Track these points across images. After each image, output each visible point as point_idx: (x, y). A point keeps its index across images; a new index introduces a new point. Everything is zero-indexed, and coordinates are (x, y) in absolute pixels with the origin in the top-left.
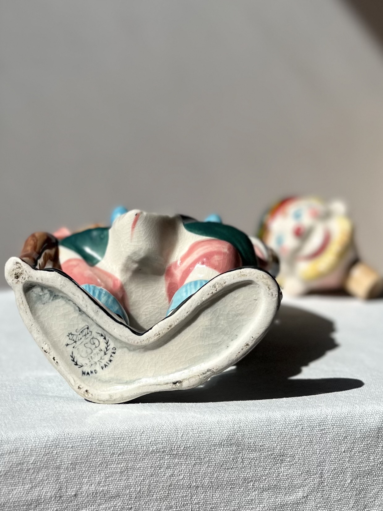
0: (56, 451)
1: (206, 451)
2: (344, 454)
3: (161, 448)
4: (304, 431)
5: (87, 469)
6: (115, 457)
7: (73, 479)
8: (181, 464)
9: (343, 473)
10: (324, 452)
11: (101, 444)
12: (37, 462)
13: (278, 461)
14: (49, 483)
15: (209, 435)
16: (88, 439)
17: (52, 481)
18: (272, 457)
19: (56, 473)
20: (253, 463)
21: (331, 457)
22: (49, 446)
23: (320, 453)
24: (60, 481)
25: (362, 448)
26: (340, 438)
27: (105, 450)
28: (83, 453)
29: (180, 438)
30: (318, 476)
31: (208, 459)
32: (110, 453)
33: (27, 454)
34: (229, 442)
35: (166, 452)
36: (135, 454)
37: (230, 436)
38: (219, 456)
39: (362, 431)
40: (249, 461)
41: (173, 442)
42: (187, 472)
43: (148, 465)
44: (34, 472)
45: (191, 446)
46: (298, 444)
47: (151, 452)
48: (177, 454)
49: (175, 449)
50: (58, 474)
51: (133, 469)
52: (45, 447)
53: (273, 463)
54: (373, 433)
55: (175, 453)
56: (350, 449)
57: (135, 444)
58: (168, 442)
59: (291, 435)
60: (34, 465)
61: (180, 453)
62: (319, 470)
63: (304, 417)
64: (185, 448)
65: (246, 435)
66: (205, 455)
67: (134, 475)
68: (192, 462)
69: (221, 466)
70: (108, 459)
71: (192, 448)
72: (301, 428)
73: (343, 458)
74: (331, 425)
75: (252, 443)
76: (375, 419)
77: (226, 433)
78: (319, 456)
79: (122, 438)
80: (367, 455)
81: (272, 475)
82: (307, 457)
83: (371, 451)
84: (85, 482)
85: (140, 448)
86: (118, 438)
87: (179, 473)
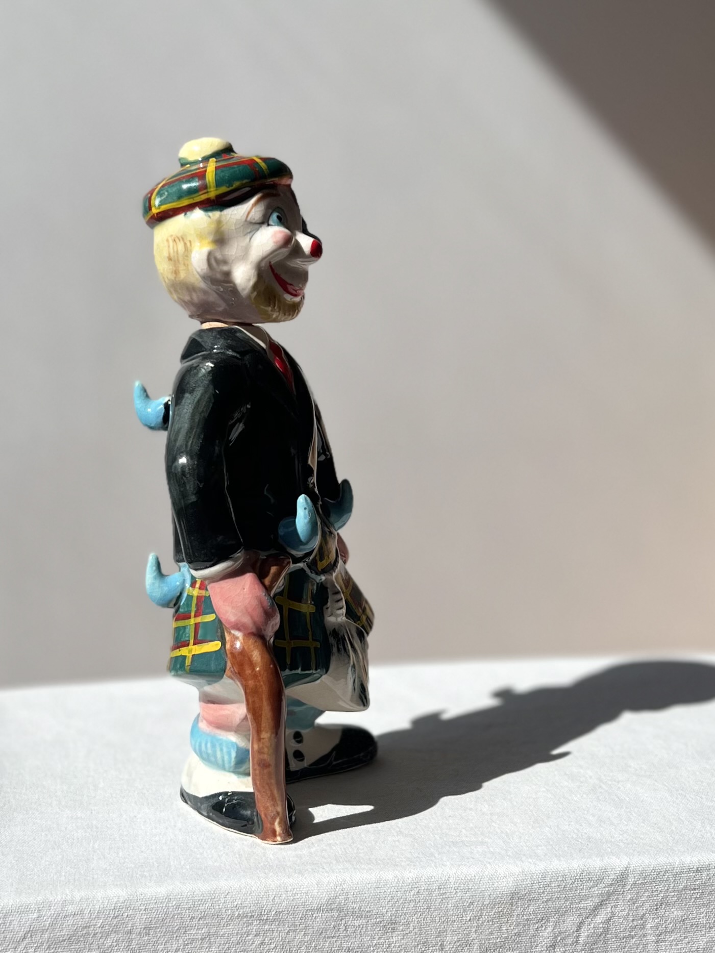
0: (126, 914)
1: (302, 917)
2: (469, 923)
3: (249, 912)
4: (420, 896)
5: (162, 934)
6: (195, 922)
7: (147, 946)
8: (273, 931)
9: (468, 945)
10: (445, 920)
11: (178, 907)
12: (105, 926)
13: (389, 929)
14: (119, 949)
15: (306, 898)
16: (164, 900)
17: (122, 948)
18: (381, 925)
19: (127, 938)
20: (359, 931)
21: (454, 926)
22: (118, 907)
23: (439, 921)
24: (131, 947)
25: (492, 916)
26: (465, 904)
27: (183, 914)
28: (158, 917)
29: (271, 901)
30: (437, 948)
31: (304, 926)
32: (189, 917)
33: (94, 917)
34: (329, 907)
35: (255, 917)
36: (218, 919)
37: (330, 900)
38: (318, 922)
39: (491, 896)
40: (354, 929)
41: (263, 906)
42: (279, 941)
43: (233, 932)
44: (101, 937)
45: (283, 910)
46: (413, 910)
47: (237, 916)
48: (267, 919)
49: (265, 913)
50: (129, 940)
51: (216, 934)
52: (115, 909)
53: (383, 932)
54: (506, 899)
55: (265, 918)
56: (477, 918)
57: (217, 907)
58: (257, 905)
59: (405, 899)
60: (102, 929)
61: (271, 918)
62: (438, 941)
63: (422, 879)
64: (277, 913)
65: (350, 899)
66: (300, 921)
67: (217, 942)
68: (285, 929)
69: (320, 935)
70: (187, 923)
71: (285, 912)
72: (417, 891)
73: (468, 928)
74: (453, 888)
75: (357, 908)
76: (508, 882)
77: (325, 896)
78: (438, 925)
79: (204, 901)
80: (498, 925)
81: (381, 946)
82: (424, 925)
83: (503, 920)
84: (161, 949)
85: (224, 911)
86: (199, 900)
87: (270, 941)
